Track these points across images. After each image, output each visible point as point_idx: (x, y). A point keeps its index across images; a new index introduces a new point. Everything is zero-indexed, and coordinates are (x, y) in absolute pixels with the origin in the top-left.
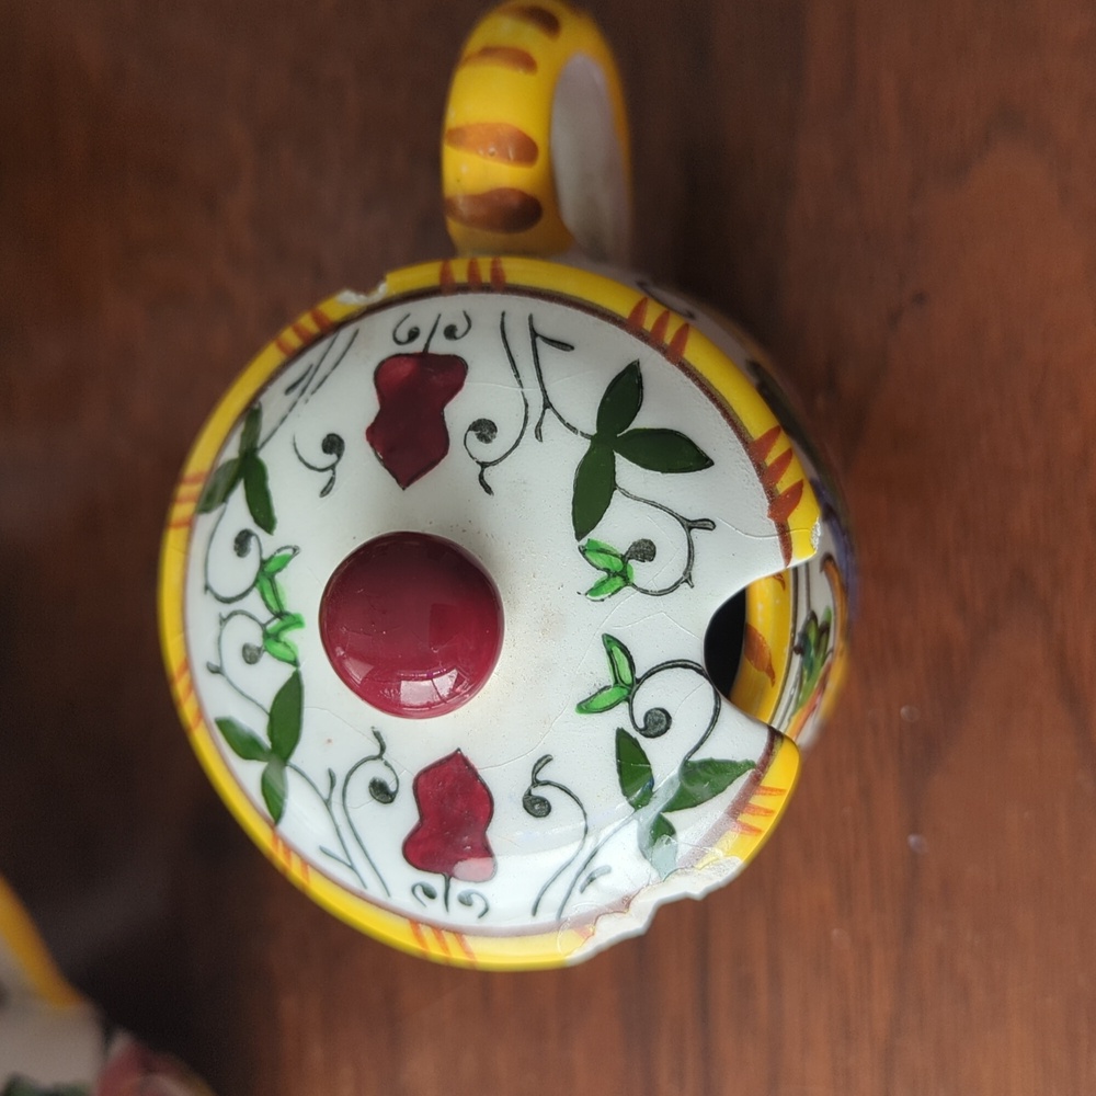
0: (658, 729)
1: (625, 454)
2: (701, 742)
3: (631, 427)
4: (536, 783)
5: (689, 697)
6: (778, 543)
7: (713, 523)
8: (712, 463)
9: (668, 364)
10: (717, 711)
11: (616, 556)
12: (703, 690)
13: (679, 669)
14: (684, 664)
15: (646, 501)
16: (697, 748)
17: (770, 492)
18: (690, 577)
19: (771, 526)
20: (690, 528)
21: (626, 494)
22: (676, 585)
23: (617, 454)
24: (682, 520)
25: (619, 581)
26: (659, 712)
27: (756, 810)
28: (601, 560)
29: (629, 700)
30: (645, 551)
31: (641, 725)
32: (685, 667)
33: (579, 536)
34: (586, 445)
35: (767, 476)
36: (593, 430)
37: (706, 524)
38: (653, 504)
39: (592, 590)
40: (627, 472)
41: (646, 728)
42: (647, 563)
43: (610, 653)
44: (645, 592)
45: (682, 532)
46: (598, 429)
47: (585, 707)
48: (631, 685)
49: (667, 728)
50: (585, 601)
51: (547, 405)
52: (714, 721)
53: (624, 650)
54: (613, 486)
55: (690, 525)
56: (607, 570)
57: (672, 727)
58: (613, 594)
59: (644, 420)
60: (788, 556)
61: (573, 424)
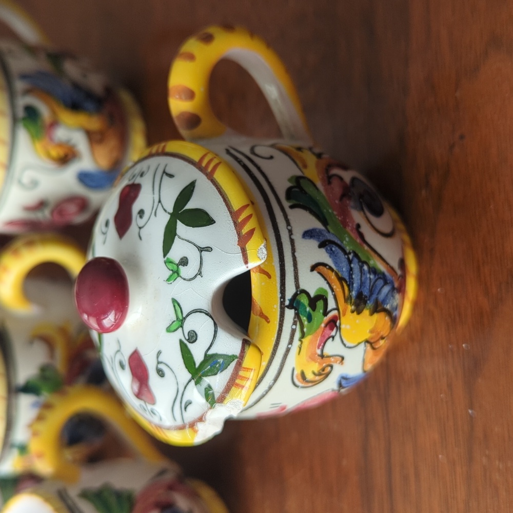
0: (193, 340)
1: (180, 221)
2: (211, 346)
3: (184, 209)
4: (159, 363)
5: (203, 326)
6: (242, 257)
7: (211, 248)
8: (215, 222)
9: (207, 180)
10: (216, 332)
11: (175, 264)
12: (209, 322)
13: (198, 313)
14: (200, 311)
15: (186, 240)
16: (209, 348)
17: (239, 234)
18: (201, 272)
19: (239, 249)
20: (201, 251)
21: (179, 237)
22: (196, 276)
23: (178, 221)
24: (199, 248)
25: (176, 274)
26: (193, 332)
27: (243, 378)
28: (170, 266)
29: (182, 326)
30: (184, 262)
31: (187, 338)
32: (201, 312)
33: (165, 256)
34: (168, 217)
35: (238, 226)
36: (171, 210)
37: (208, 249)
38: (188, 241)
39: (168, 279)
40: (181, 228)
41: (189, 339)
42: (185, 267)
43: (174, 306)
44: (185, 279)
45: (198, 253)
46: (173, 210)
47: (169, 330)
48: (182, 320)
49: (196, 339)
50: (165, 283)
51: (160, 201)
52: (215, 336)
53: (179, 305)
54: (175, 234)
55: (201, 250)
56: (172, 270)
57: (198, 338)
58: (174, 280)
59: (190, 205)
60: (246, 262)
61: (166, 209)
